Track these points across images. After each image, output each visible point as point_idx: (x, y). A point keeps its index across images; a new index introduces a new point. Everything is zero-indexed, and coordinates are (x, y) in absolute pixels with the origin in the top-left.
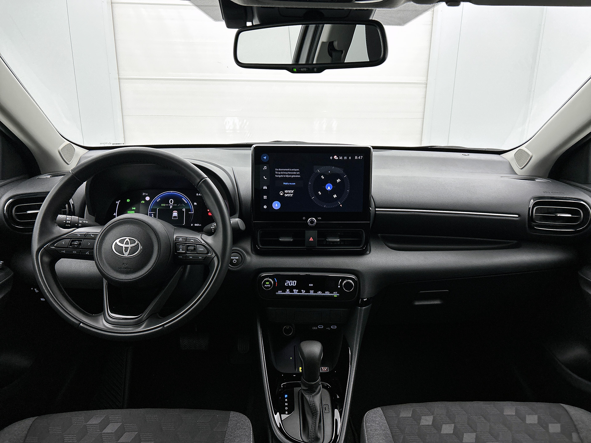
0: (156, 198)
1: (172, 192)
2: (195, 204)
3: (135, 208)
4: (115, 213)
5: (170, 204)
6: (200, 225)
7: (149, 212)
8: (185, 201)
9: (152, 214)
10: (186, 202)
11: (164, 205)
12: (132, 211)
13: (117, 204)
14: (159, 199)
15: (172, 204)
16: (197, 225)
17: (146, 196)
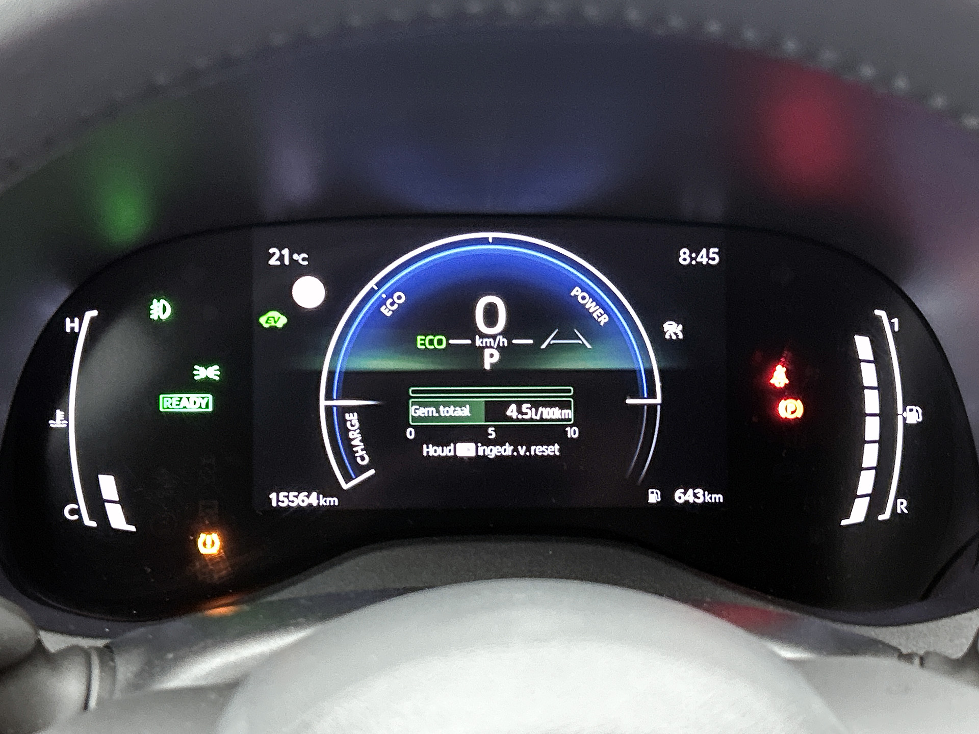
0: (372, 292)
1: (497, 241)
2: (672, 329)
3: (212, 372)
4: (59, 414)
5: (483, 336)
6: (718, 498)
7: (323, 403)
8: (591, 306)
9: (353, 419)
10: (604, 319)
11: (439, 342)
12: (193, 397)
13: (75, 336)
14: (400, 298)
15: (494, 337)
16: (689, 497)
17: (296, 271)
